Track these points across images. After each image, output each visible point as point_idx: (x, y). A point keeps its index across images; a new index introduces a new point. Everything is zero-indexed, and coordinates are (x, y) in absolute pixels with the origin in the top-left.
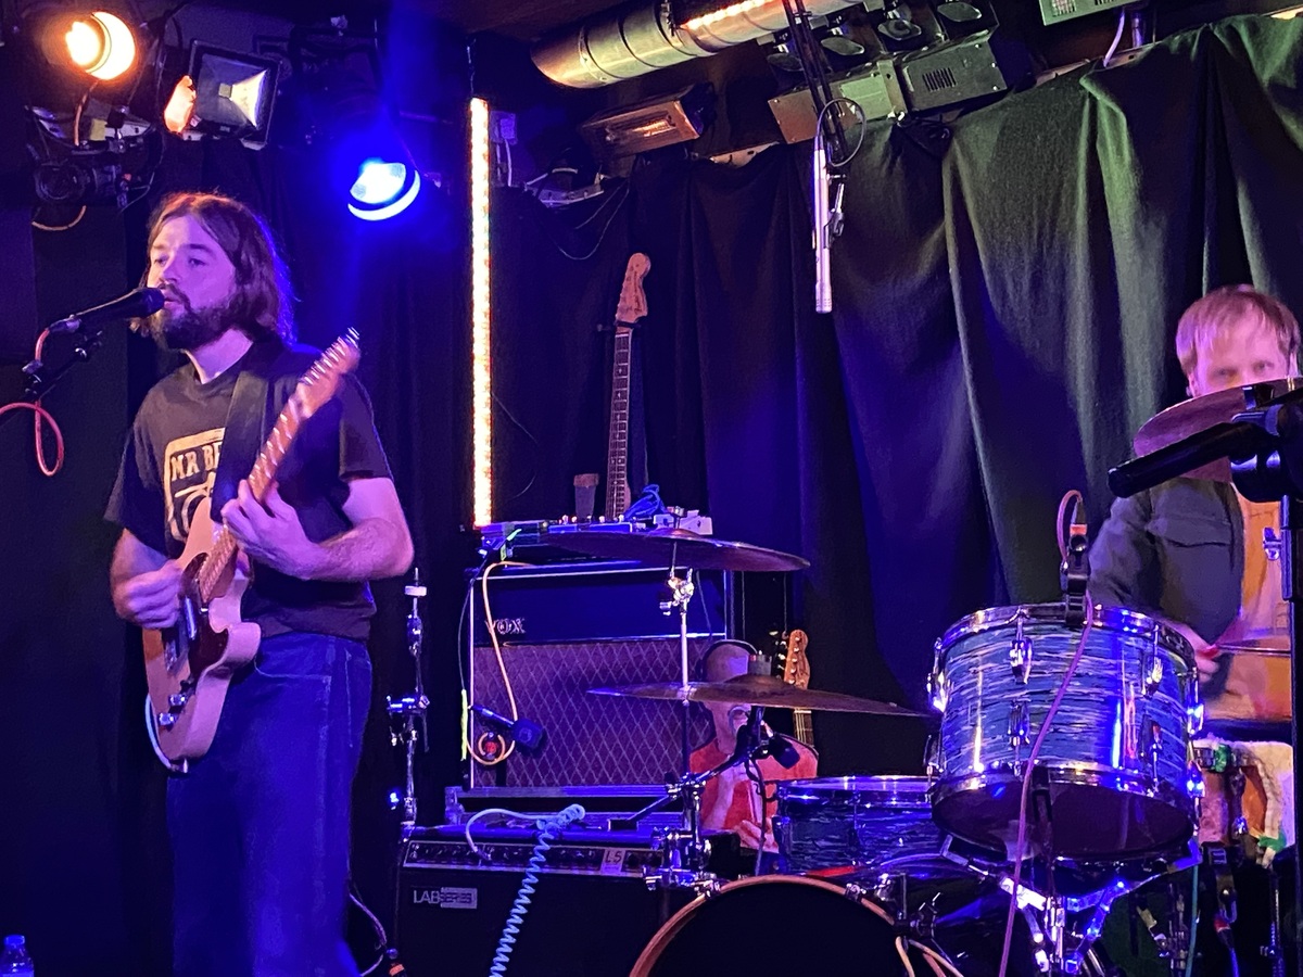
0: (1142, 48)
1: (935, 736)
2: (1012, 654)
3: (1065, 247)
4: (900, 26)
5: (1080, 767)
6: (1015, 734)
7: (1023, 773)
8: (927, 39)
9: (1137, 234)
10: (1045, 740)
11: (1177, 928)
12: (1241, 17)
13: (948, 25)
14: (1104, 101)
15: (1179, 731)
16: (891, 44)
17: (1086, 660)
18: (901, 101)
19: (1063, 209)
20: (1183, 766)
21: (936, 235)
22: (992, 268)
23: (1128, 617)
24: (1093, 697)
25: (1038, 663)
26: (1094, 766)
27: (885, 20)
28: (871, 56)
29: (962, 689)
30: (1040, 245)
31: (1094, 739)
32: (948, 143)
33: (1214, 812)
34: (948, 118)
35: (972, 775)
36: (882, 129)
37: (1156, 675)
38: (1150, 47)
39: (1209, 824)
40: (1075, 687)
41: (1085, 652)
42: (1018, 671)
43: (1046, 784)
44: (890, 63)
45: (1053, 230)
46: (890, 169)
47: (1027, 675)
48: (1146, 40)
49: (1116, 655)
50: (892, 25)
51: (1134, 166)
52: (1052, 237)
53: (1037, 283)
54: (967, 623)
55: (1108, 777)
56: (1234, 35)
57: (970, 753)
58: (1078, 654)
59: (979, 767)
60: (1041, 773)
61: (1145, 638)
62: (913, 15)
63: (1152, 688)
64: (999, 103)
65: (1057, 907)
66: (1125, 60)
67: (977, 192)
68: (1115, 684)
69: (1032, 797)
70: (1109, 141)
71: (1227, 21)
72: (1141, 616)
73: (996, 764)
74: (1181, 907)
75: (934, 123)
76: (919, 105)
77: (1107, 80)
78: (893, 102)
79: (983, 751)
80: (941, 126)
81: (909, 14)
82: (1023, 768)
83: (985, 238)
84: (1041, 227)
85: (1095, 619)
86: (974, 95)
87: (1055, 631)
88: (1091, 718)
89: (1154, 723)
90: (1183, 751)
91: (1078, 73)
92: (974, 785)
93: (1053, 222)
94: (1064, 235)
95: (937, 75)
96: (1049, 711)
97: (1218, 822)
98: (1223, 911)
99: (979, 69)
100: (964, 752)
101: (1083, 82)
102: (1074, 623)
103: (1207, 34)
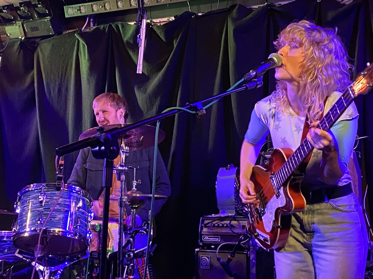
0: (93, 27)
1: (16, 221)
2: (40, 197)
3: (68, 81)
4: (24, 12)
5: (57, 230)
6: (39, 220)
7: (40, 232)
8: (32, 17)
9: (88, 79)
10: (47, 222)
11: (83, 275)
12: (120, 22)
13: (38, 14)
14: (82, 41)
15: (86, 220)
16: (21, 17)
17: (61, 199)
18: (23, 34)
19: (68, 71)
20: (86, 230)
21: (31, 74)
22: (47, 84)
23: (74, 188)
24: (62, 210)
25: (47, 200)
26: (61, 230)
27: (20, 10)
28: (15, 19)
29: (25, 207)
30: (61, 80)
31: (62, 222)
32: (36, 48)
33: (95, 243)
34: (37, 40)
35: (25, 232)
36: (17, 41)
37: (80, 204)
38: (95, 27)
39: (93, 246)
40: (57, 207)
41: (61, 197)
42: (41, 202)
43: (46, 235)
44: (20, 23)
45: (65, 76)
46: (19, 53)
47: (44, 203)
48: (94, 25)
49: (70, 198)
50: (22, 11)
51: (88, 60)
52: (65, 78)
53: (60, 90)
54: (27, 188)
55: (65, 233)
56: (117, 27)
57: (25, 226)
58: (59, 198)
59: (28, 229)
60: (45, 232)
61: (78, 194)
62: (28, 9)
63: (79, 208)
64: (52, 38)
65: (47, 270)
66: (88, 30)
67: (44, 62)
68: (69, 206)
69: (42, 238)
70: (82, 52)
71: (116, 23)
72: (78, 188)
73: (32, 229)
74: (84, 269)
75: (32, 41)
76: (29, 36)
77: (82, 35)
78: (21, 34)
79: (29, 225)
80: (34, 43)
81: (27, 9)
82: (40, 230)
83: (46, 76)
84: (62, 74)
85: (65, 188)
86: (44, 35)
87: (53, 191)
88: (61, 216)
89: (79, 218)
90: (86, 226)
91: (74, 32)
92: (26, 235)
93: (65, 73)
94: (68, 78)
95: (34, 28)
96: (49, 214)
97: (96, 245)
98: (95, 270)
99: (46, 27)
100: (24, 225)
101: (76, 35)
102: (58, 189)
103: (110, 26)
